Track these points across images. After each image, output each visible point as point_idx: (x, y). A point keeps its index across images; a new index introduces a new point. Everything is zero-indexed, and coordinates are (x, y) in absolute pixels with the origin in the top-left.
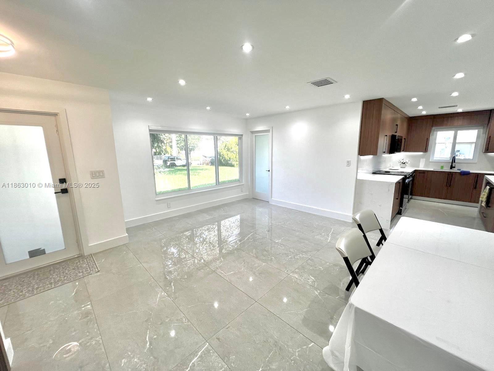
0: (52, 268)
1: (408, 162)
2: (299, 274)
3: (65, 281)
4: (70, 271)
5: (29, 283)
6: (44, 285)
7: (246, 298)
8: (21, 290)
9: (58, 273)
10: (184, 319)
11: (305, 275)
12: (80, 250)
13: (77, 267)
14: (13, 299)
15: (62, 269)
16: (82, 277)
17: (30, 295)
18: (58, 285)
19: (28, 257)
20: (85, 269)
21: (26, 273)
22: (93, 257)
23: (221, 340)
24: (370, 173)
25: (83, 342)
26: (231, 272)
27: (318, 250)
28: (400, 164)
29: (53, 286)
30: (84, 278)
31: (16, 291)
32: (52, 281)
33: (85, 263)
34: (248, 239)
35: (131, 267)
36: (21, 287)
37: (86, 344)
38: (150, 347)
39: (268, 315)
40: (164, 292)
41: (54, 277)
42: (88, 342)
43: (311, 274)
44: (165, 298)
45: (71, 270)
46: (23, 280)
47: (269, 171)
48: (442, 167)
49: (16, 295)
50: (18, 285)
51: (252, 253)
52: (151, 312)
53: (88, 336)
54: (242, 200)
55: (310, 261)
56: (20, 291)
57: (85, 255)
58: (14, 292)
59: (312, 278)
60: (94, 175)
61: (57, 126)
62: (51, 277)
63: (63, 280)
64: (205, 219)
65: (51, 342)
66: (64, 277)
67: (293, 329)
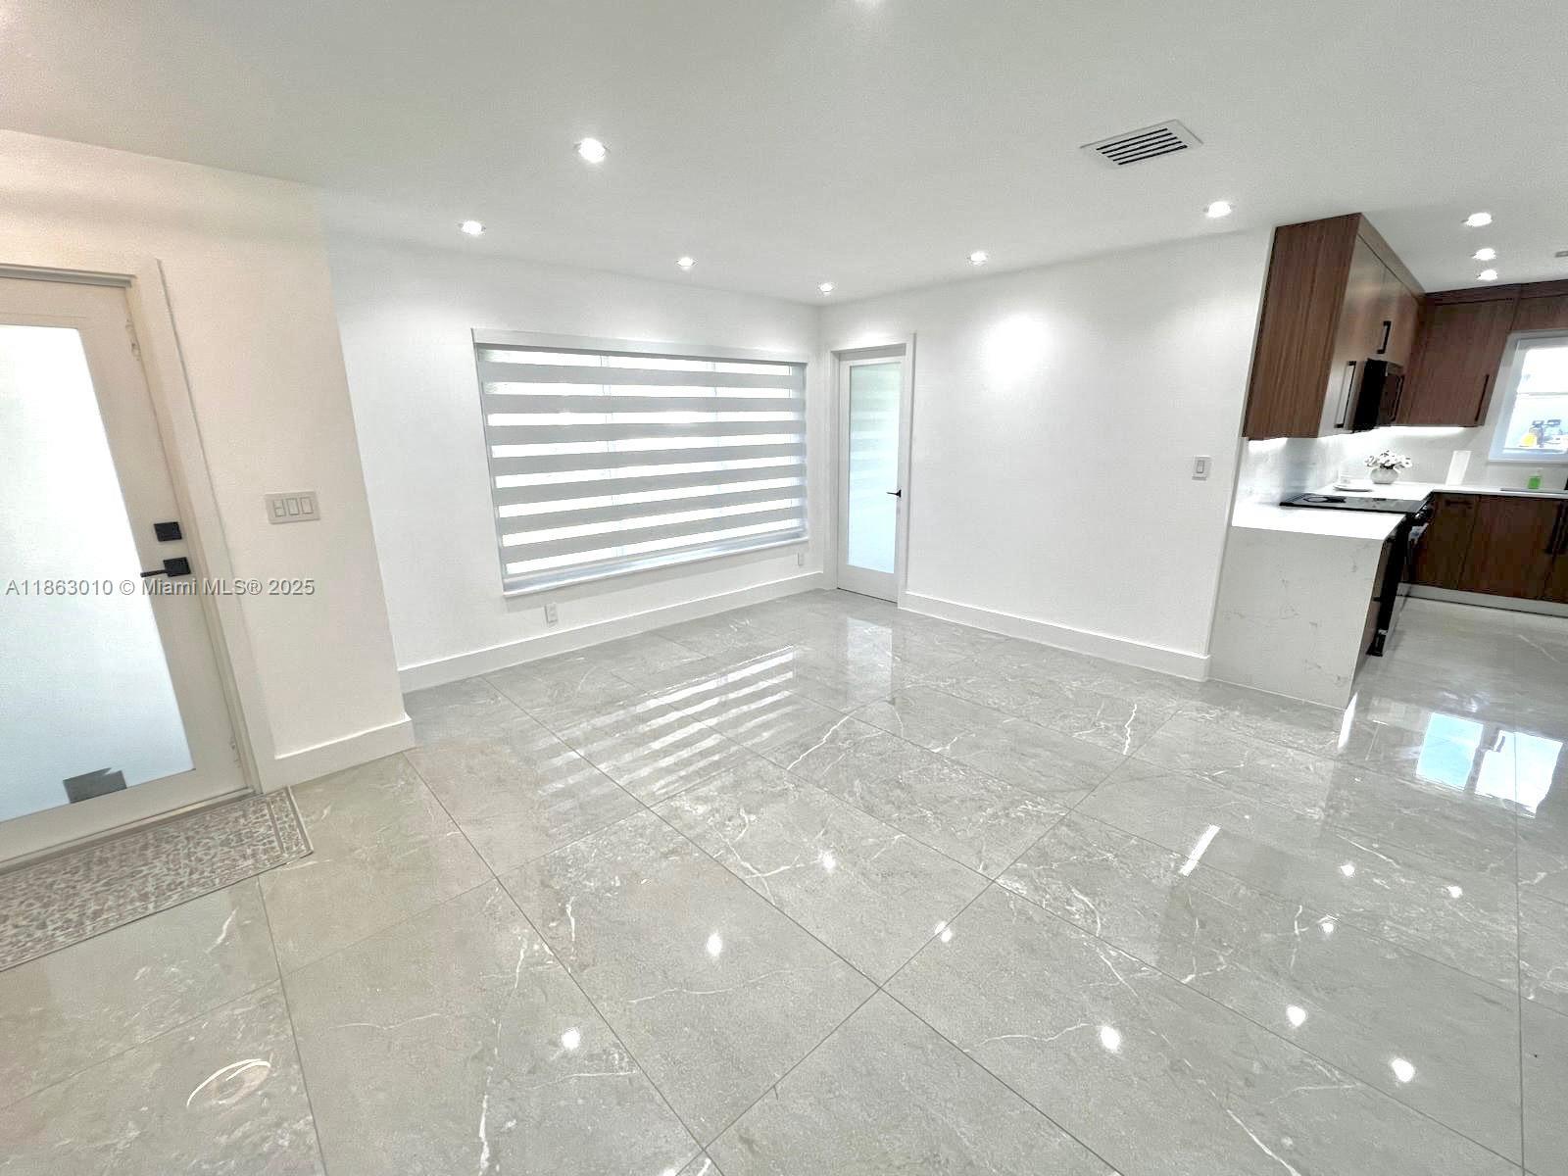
0: (150, 836)
1: (1404, 464)
2: (1032, 881)
3: (194, 889)
4: (212, 852)
5: (71, 891)
6: (121, 901)
7: (840, 974)
8: (41, 921)
9: (171, 857)
10: (616, 1056)
11: (1054, 887)
12: (246, 774)
13: (239, 834)
14: (9, 953)
15: (186, 842)
16: (251, 873)
17: (70, 941)
18: (170, 903)
19: (66, 800)
20: (264, 844)
21: (61, 855)
22: (293, 797)
23: (757, 1149)
24: (1272, 504)
25: (245, 1136)
26: (778, 866)
27: (1092, 788)
28: (1375, 471)
29: (151, 906)
30: (260, 876)
31: (24, 923)
32: (150, 889)
33: (267, 821)
34: (832, 740)
35: (425, 842)
36: (40, 907)
37: (255, 1146)
38: (491, 1167)
39: (930, 1047)
40: (540, 940)
41: (156, 871)
42: (264, 1140)
43: (1076, 884)
44: (542, 964)
45: (215, 846)
46: (50, 880)
47: (899, 494)
48: (1534, 482)
49: (20, 938)
50: (31, 901)
51: (852, 793)
52: (494, 1022)
53: (264, 1112)
54: (800, 594)
55: (1064, 828)
56: (35, 923)
57: (265, 791)
58: (16, 927)
59: (1081, 897)
60: (280, 512)
61: (133, 326)
62: (145, 873)
63: (185, 884)
64: (676, 663)
65: (134, 1134)
66: (191, 874)
67: (1028, 1108)
